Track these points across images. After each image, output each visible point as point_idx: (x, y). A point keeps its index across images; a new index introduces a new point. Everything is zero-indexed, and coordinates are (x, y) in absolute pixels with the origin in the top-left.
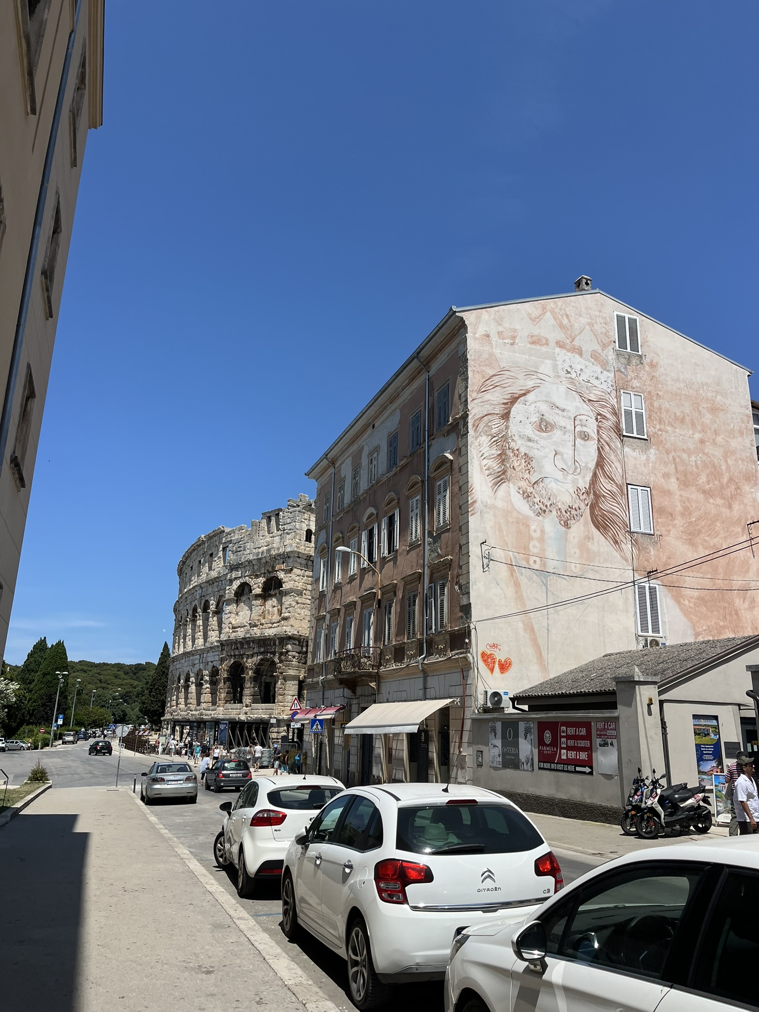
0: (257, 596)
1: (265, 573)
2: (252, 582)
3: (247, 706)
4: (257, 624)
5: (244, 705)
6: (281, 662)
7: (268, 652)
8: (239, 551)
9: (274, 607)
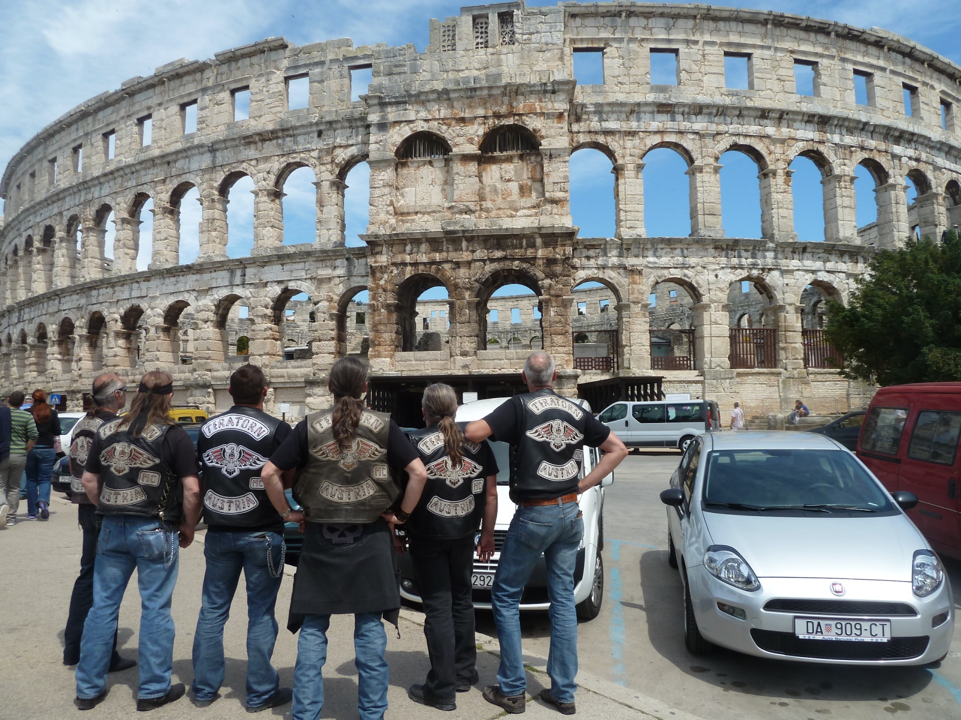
0: (466, 158)
1: (485, 117)
2: (448, 133)
3: (464, 354)
4: (472, 207)
5: (458, 352)
6: (551, 275)
7: (514, 259)
8: (399, 73)
9: (509, 180)
